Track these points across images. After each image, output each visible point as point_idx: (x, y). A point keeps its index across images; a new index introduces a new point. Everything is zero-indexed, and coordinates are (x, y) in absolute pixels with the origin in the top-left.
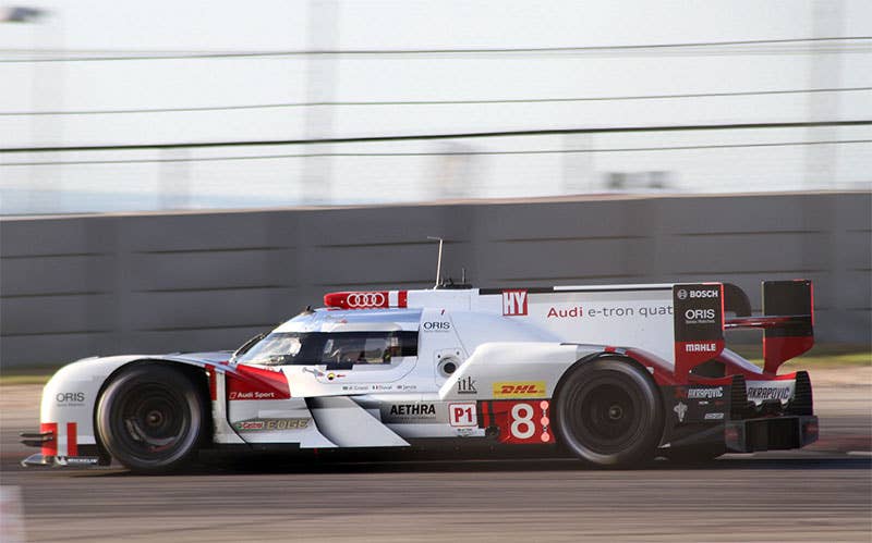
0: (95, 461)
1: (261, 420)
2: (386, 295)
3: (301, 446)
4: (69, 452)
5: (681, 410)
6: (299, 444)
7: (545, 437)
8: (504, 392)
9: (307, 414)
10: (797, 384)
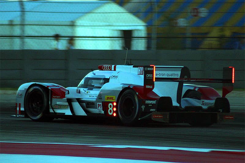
0: (24, 116)
1: (58, 105)
2: (111, 66)
3: (65, 114)
4: (19, 113)
5: (143, 107)
6: (65, 113)
7: (115, 115)
8: (107, 99)
9: (67, 104)
10: (215, 102)
